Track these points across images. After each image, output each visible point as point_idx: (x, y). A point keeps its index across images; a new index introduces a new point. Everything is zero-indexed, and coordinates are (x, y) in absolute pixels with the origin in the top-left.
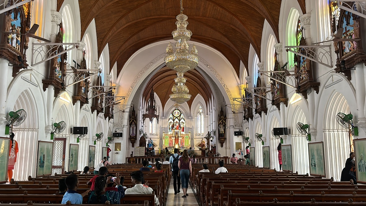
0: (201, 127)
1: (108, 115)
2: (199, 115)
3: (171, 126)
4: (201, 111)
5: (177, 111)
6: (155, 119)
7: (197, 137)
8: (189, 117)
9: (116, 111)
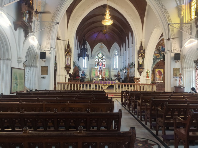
0: (116, 64)
2: (115, 57)
3: (97, 63)
4: (116, 54)
5: (100, 54)
6: (86, 58)
7: (114, 70)
8: (109, 58)
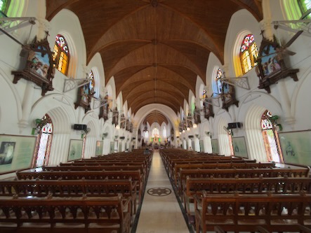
0: (165, 135)
1: (131, 131)
4: (165, 128)
6: (147, 132)
9: (133, 130)
